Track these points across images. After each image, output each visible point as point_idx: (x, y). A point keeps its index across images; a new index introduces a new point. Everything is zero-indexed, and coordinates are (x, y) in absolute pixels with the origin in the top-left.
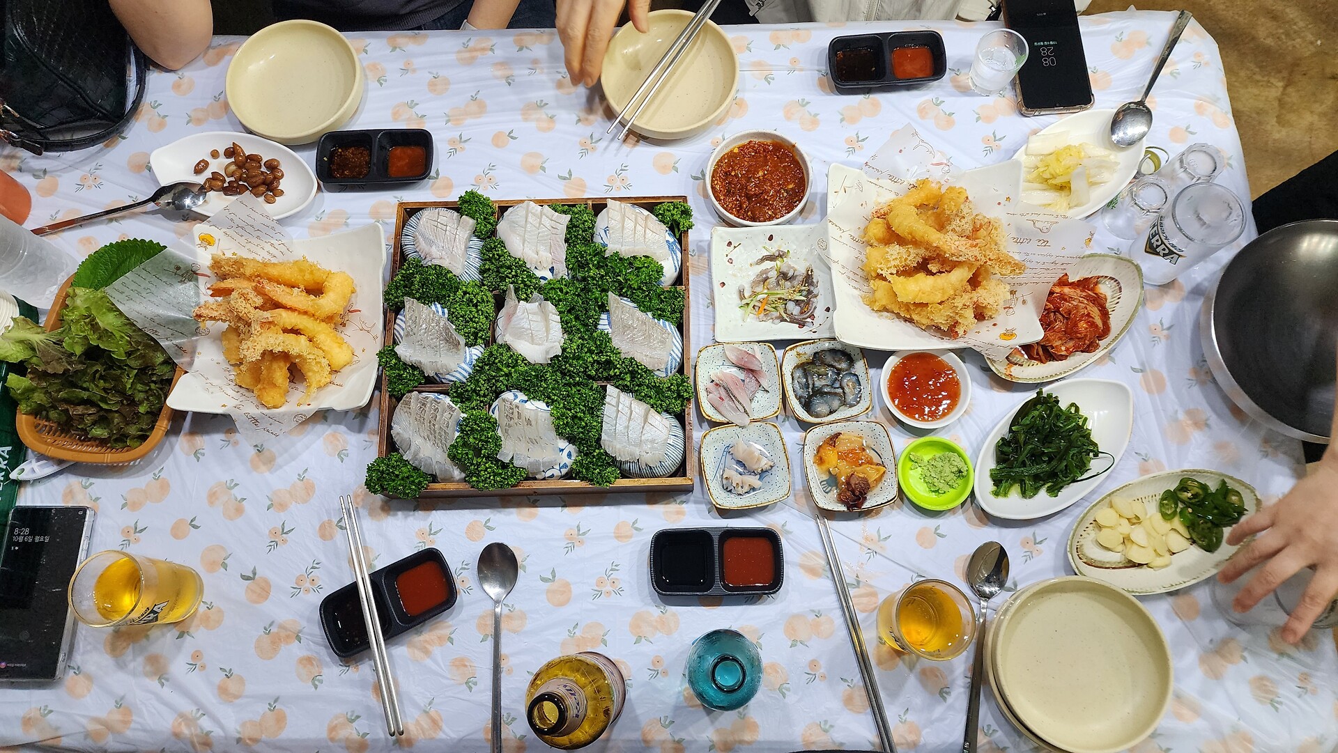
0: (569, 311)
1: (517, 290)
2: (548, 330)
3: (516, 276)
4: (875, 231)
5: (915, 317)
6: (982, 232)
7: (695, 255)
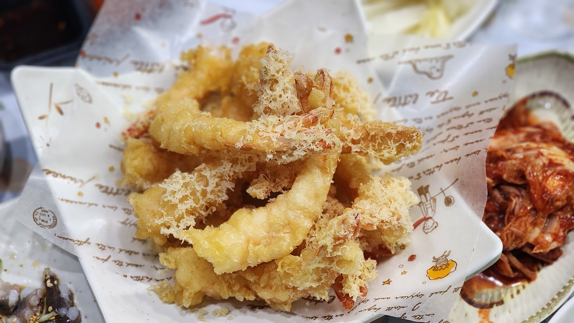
4: (136, 162)
5: (265, 295)
6: (317, 94)
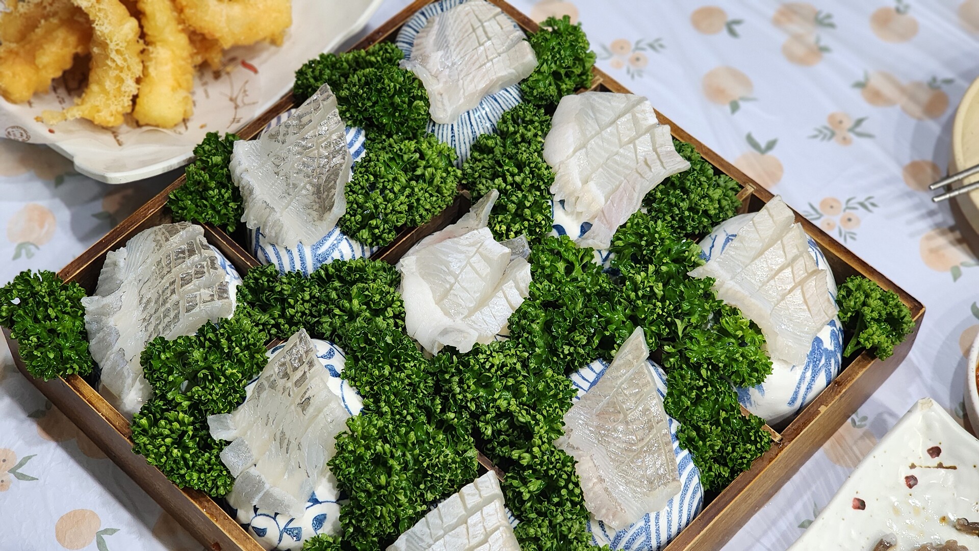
0: (546, 305)
1: (498, 209)
2: (483, 302)
3: (518, 187)
7: (860, 427)
